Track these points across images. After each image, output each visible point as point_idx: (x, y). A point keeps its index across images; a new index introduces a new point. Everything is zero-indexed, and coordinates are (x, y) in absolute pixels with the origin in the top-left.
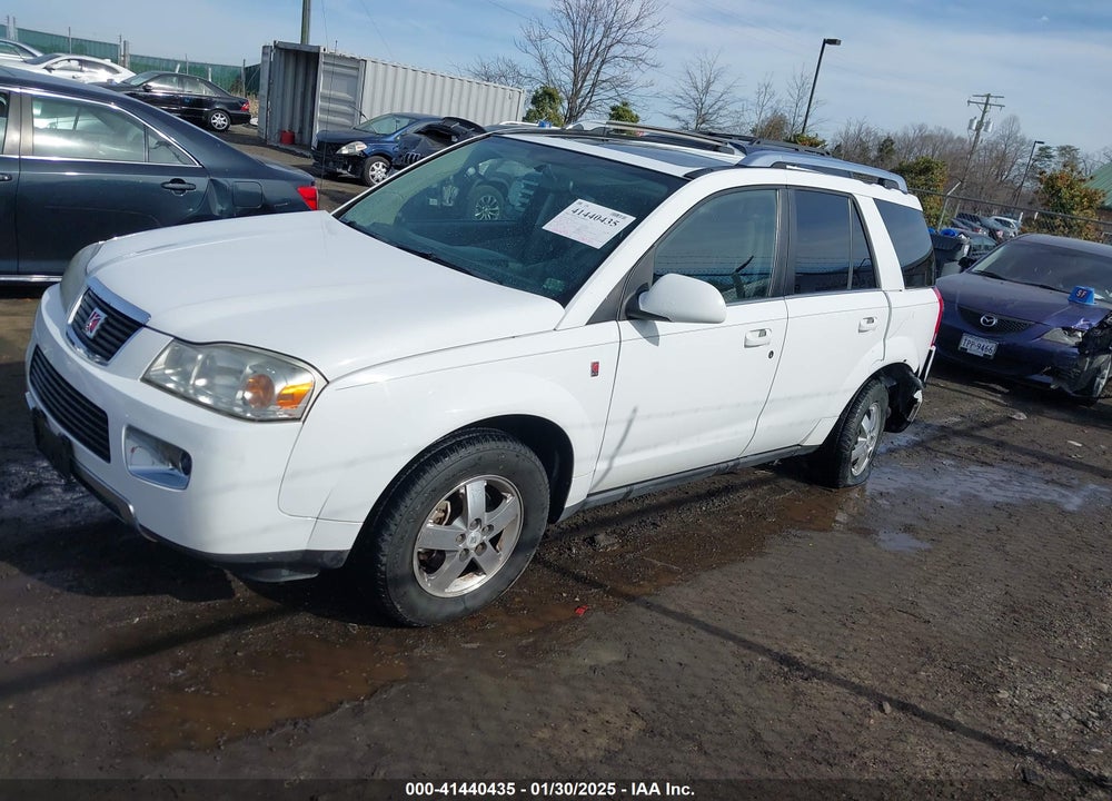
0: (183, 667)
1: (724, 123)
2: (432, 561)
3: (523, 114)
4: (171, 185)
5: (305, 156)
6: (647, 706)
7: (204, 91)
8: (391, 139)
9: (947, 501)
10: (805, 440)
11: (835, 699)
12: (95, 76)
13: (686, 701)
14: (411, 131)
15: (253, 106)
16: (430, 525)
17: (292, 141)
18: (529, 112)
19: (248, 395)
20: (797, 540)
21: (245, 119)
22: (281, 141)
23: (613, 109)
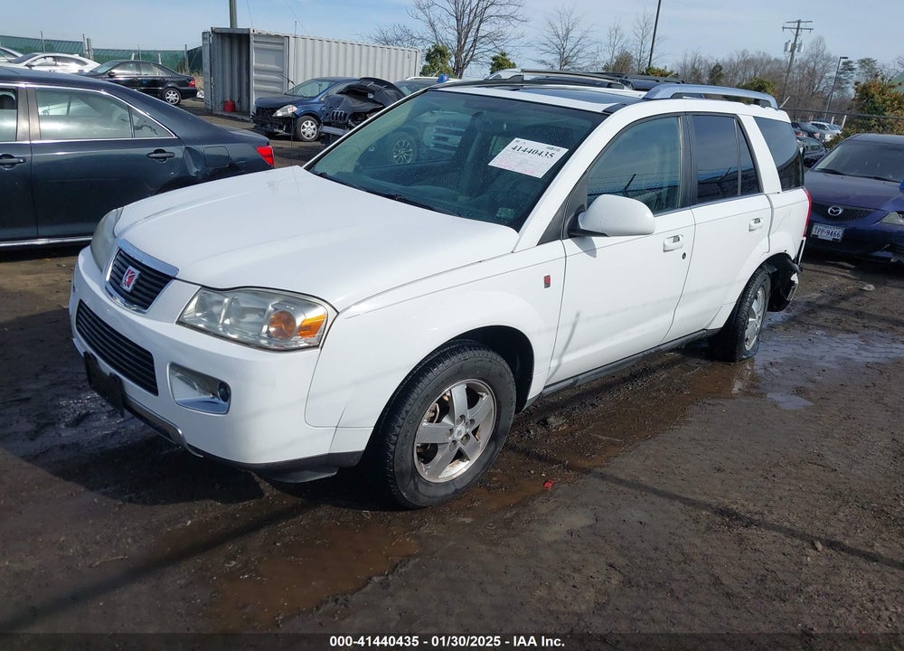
0: (234, 558)
1: (583, 63)
2: (428, 453)
3: (419, 70)
4: (154, 155)
5: (247, 121)
6: (621, 561)
7: (157, 73)
8: (316, 100)
9: (827, 365)
10: (709, 325)
11: (774, 542)
12: (68, 68)
13: (652, 554)
14: (334, 92)
15: (199, 82)
16: (425, 423)
17: (234, 109)
18: (425, 67)
19: (272, 329)
20: (711, 408)
21: (193, 94)
22: (224, 110)
23: (494, 59)
